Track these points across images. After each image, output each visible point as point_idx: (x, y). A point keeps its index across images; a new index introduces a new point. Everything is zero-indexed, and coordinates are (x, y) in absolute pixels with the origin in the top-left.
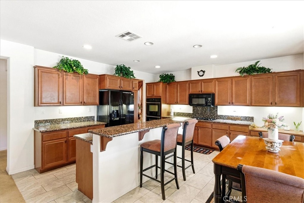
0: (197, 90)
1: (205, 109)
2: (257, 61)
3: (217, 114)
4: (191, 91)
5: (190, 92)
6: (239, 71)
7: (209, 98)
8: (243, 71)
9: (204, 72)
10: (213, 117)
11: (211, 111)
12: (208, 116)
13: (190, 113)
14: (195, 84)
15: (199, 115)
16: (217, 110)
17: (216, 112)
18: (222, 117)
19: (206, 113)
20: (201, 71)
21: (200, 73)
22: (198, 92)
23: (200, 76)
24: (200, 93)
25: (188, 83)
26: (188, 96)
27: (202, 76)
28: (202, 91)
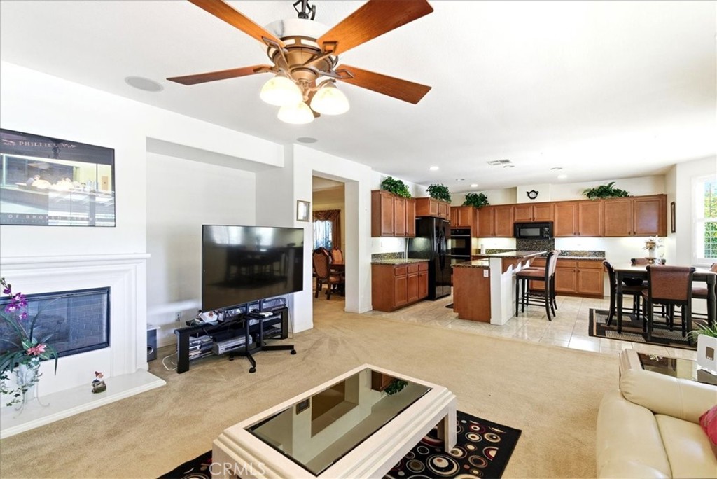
0: (526, 217)
2: (610, 182)
3: (554, 249)
4: (518, 219)
5: (516, 220)
7: (546, 227)
11: (544, 246)
14: (523, 209)
16: (554, 244)
17: (552, 247)
20: (533, 191)
21: (531, 195)
22: (529, 221)
23: (531, 198)
24: (532, 221)
25: (512, 208)
26: (513, 225)
27: (534, 198)
28: (534, 219)
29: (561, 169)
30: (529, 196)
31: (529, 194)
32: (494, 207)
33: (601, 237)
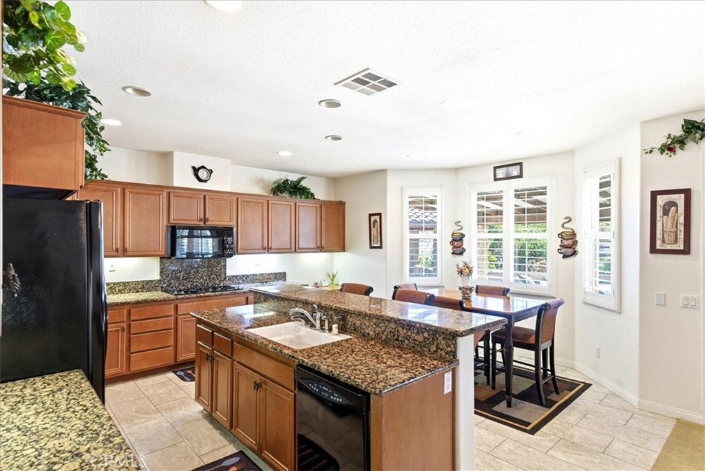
3: (225, 274)
4: (176, 218)
5: (172, 221)
6: (273, 186)
8: (278, 188)
9: (211, 171)
10: (218, 281)
11: (211, 269)
12: (206, 280)
13: (152, 281)
14: (186, 200)
15: (180, 284)
16: (225, 266)
17: (223, 270)
18: (236, 280)
19: (200, 275)
20: (203, 167)
21: (200, 173)
22: (196, 223)
23: (200, 180)
24: (202, 224)
25: (165, 194)
26: (164, 229)
27: (205, 181)
28: (205, 220)
30: (196, 175)
31: (196, 171)
32: (124, 185)
33: (292, 252)
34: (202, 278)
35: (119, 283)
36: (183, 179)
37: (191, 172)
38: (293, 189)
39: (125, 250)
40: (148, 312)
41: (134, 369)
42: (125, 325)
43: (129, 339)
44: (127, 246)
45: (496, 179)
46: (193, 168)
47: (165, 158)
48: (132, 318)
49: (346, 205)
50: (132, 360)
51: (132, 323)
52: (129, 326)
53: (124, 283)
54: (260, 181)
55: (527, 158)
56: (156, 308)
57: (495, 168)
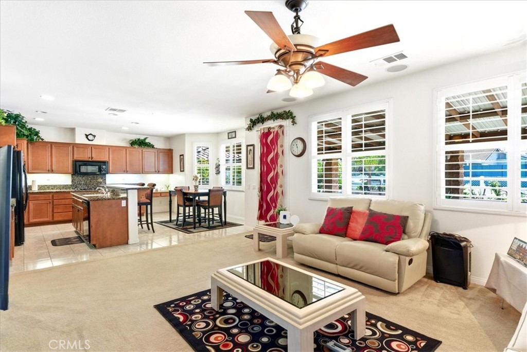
0: (85, 156)
1: (90, 179)
2: (146, 137)
3: (105, 183)
4: (77, 157)
5: (75, 158)
6: (131, 142)
7: (104, 166)
8: (133, 143)
9: (94, 136)
11: (98, 181)
12: (95, 186)
13: (68, 185)
14: (82, 149)
17: (104, 181)
20: (91, 134)
21: (89, 137)
22: (87, 159)
23: (89, 140)
24: (90, 160)
25: (71, 147)
26: (71, 162)
27: (92, 140)
28: (92, 158)
29: (138, 123)
30: (87, 138)
31: (87, 136)
32: (52, 143)
33: (140, 173)
34: (93, 184)
35: (52, 186)
36: (80, 139)
37: (85, 136)
38: (141, 143)
39: (52, 171)
40: (61, 196)
41: (56, 219)
42: (51, 201)
43: (53, 207)
44: (53, 169)
45: (229, 138)
46: (86, 135)
47: (73, 130)
48: (54, 198)
49: (174, 151)
50: (55, 216)
51: (55, 201)
52: (53, 202)
53: (54, 186)
54: (124, 140)
55: (238, 129)
56: (66, 195)
57: (228, 133)
